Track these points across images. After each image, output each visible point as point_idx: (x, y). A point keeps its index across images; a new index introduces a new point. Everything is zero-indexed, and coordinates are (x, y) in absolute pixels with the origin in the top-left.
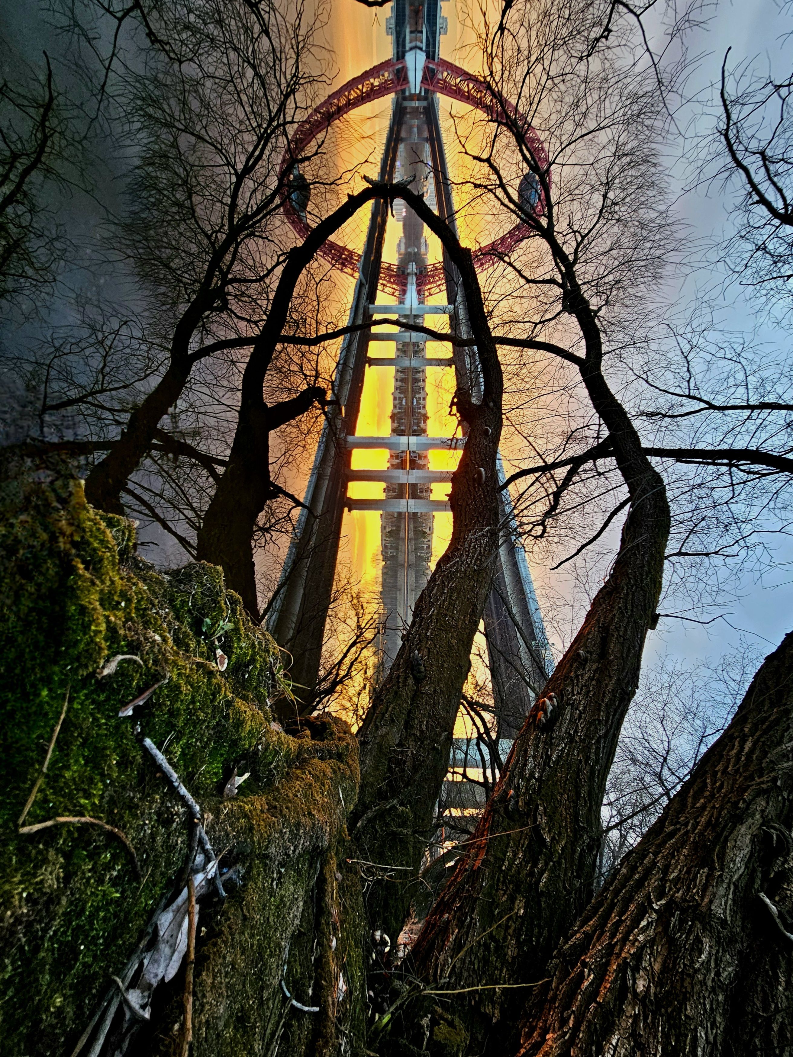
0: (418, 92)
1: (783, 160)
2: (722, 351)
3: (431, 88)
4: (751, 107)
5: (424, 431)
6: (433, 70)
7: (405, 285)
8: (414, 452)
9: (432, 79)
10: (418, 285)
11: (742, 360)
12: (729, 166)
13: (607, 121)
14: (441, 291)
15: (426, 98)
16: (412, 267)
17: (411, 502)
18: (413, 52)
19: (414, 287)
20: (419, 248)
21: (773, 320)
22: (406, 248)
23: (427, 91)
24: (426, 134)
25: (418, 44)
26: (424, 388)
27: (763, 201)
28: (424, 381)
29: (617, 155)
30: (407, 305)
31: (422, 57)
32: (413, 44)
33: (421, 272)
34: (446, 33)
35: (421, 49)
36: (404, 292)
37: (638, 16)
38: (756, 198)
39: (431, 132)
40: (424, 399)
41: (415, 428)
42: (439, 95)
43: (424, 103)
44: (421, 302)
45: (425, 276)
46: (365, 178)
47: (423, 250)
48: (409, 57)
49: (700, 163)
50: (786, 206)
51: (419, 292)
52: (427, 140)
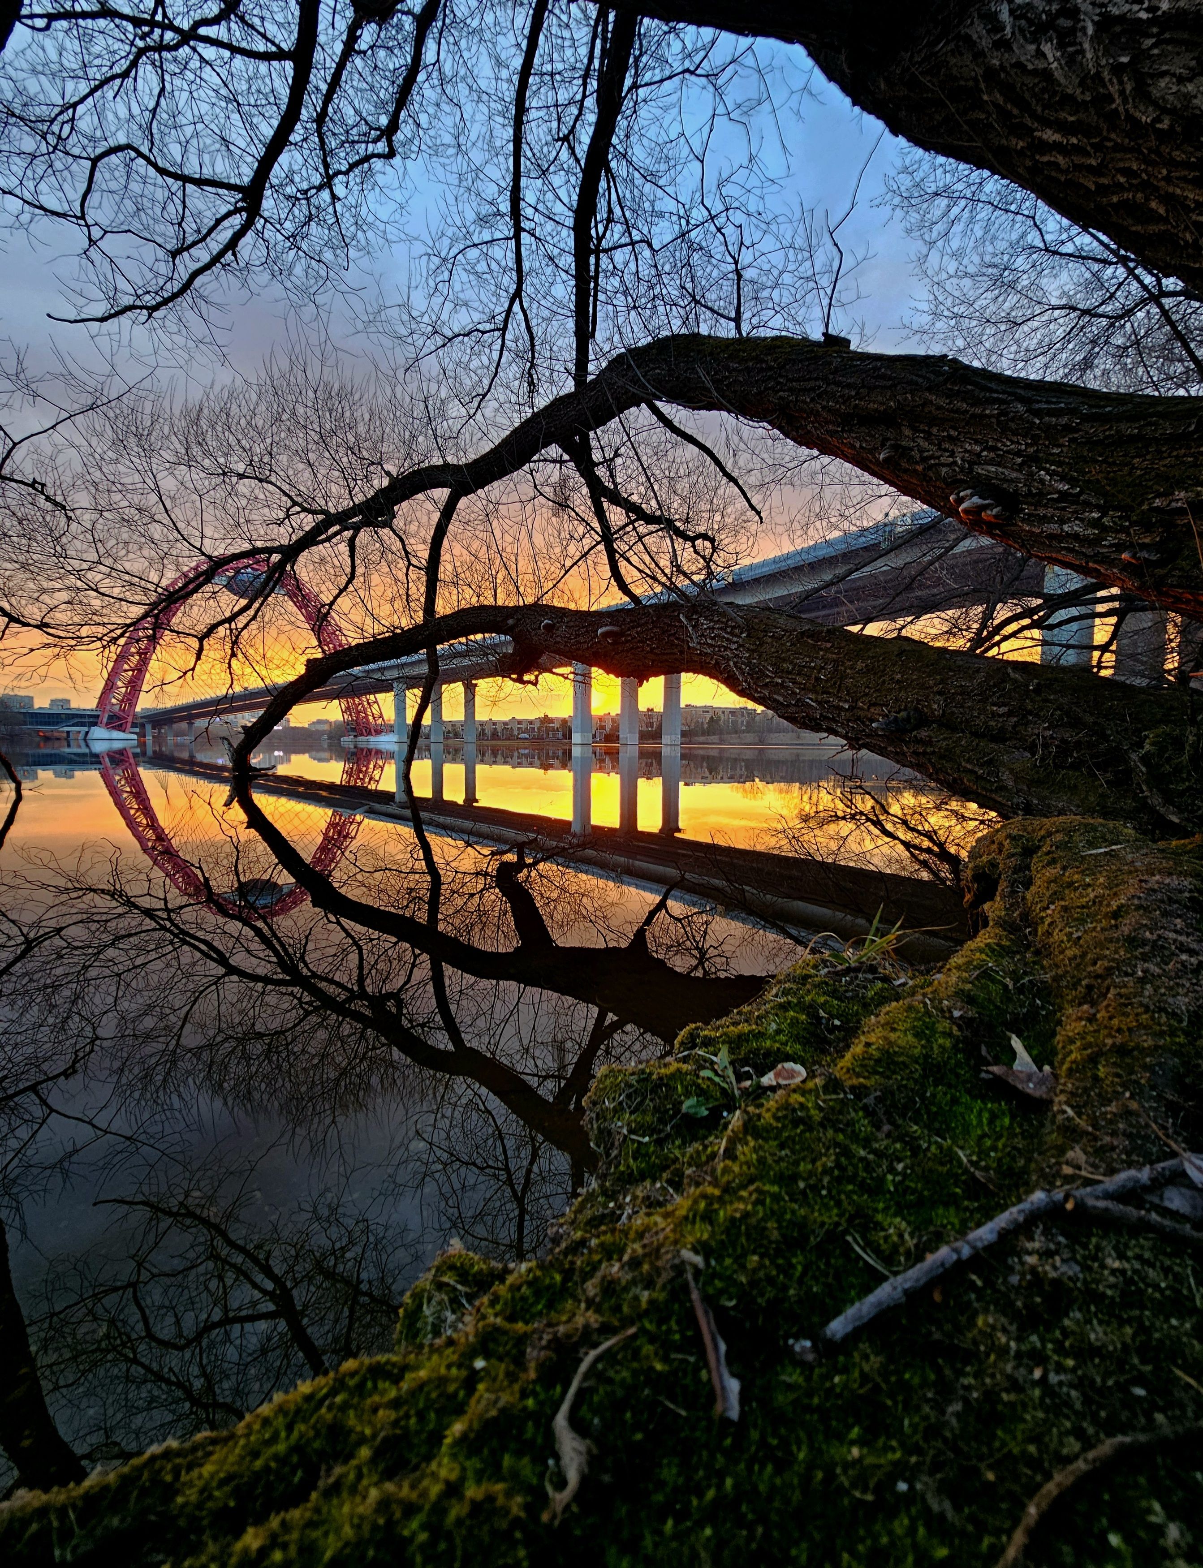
0: (135, 737)
1: (180, 224)
2: (440, 286)
3: (130, 719)
4: (119, 277)
5: (564, 721)
6: (110, 717)
7: (370, 751)
8: (594, 736)
9: (119, 718)
10: (369, 733)
11: (452, 254)
12: (190, 301)
13: (148, 480)
14: (376, 702)
15: (143, 726)
16: (348, 741)
17: (666, 739)
18: (91, 743)
19: (371, 739)
20: (323, 733)
21: (397, 216)
22: (323, 750)
23: (134, 725)
24: (184, 725)
25: (81, 736)
26: (505, 723)
27: (232, 245)
28: (495, 724)
29: (189, 462)
30: (395, 748)
31: (98, 732)
32: (82, 743)
33: (353, 730)
34: (68, 701)
35: (87, 733)
36: (379, 753)
37: (15, 444)
38: (229, 256)
39: (182, 719)
40: (520, 722)
41: (560, 735)
42: (138, 709)
43: (148, 727)
44: (390, 729)
45: (358, 724)
46: (228, 804)
47: (326, 727)
48: (99, 747)
49: (191, 344)
50: (237, 211)
51: (378, 732)
52: (191, 724)
